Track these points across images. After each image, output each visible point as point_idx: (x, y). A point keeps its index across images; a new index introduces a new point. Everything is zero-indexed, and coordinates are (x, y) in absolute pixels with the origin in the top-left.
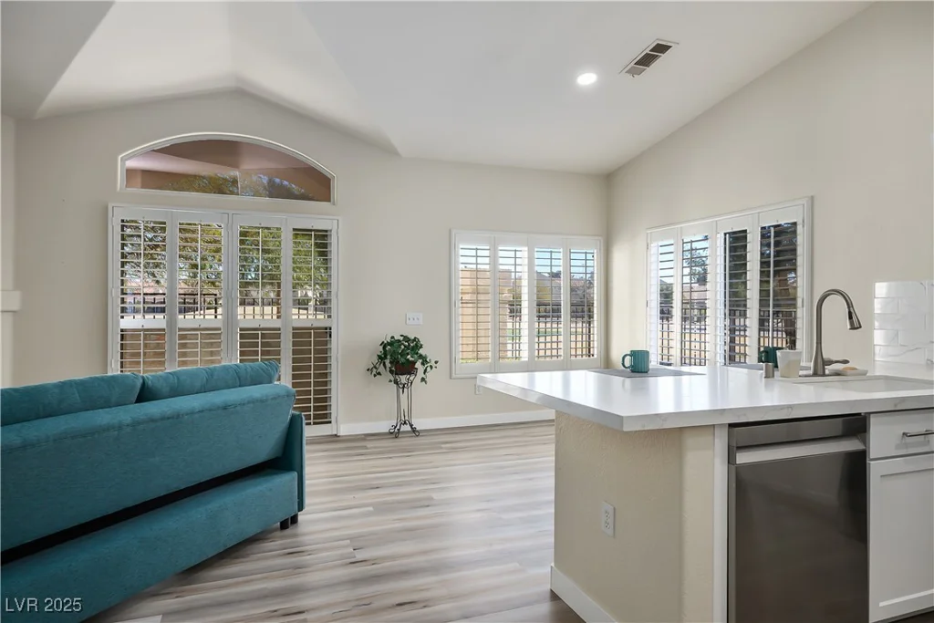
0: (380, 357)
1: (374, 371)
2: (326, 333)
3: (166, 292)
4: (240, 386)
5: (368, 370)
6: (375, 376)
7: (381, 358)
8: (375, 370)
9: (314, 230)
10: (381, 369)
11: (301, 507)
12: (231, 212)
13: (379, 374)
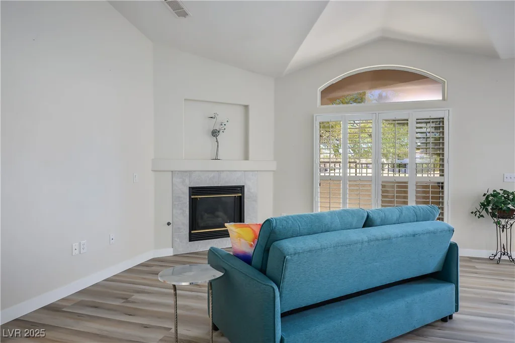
0: (482, 204)
1: (476, 214)
2: (441, 186)
3: (341, 161)
4: (417, 221)
5: (472, 213)
6: (479, 217)
7: (484, 206)
8: (478, 213)
9: (431, 119)
10: (484, 213)
11: (457, 310)
12: (377, 112)
13: (482, 216)
